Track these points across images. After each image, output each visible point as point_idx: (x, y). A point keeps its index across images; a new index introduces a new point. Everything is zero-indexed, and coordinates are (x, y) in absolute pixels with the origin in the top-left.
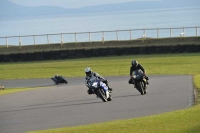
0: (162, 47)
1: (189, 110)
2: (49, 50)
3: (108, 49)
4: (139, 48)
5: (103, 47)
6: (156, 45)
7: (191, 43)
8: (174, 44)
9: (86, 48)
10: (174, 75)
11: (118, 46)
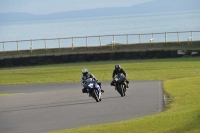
0: (131, 53)
1: (159, 115)
2: (18, 56)
3: (78, 55)
4: (108, 54)
5: (72, 53)
6: (126, 50)
7: (160, 49)
8: (144, 50)
9: (56, 54)
10: (144, 81)
11: (88, 52)
